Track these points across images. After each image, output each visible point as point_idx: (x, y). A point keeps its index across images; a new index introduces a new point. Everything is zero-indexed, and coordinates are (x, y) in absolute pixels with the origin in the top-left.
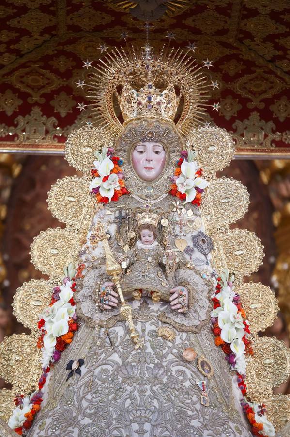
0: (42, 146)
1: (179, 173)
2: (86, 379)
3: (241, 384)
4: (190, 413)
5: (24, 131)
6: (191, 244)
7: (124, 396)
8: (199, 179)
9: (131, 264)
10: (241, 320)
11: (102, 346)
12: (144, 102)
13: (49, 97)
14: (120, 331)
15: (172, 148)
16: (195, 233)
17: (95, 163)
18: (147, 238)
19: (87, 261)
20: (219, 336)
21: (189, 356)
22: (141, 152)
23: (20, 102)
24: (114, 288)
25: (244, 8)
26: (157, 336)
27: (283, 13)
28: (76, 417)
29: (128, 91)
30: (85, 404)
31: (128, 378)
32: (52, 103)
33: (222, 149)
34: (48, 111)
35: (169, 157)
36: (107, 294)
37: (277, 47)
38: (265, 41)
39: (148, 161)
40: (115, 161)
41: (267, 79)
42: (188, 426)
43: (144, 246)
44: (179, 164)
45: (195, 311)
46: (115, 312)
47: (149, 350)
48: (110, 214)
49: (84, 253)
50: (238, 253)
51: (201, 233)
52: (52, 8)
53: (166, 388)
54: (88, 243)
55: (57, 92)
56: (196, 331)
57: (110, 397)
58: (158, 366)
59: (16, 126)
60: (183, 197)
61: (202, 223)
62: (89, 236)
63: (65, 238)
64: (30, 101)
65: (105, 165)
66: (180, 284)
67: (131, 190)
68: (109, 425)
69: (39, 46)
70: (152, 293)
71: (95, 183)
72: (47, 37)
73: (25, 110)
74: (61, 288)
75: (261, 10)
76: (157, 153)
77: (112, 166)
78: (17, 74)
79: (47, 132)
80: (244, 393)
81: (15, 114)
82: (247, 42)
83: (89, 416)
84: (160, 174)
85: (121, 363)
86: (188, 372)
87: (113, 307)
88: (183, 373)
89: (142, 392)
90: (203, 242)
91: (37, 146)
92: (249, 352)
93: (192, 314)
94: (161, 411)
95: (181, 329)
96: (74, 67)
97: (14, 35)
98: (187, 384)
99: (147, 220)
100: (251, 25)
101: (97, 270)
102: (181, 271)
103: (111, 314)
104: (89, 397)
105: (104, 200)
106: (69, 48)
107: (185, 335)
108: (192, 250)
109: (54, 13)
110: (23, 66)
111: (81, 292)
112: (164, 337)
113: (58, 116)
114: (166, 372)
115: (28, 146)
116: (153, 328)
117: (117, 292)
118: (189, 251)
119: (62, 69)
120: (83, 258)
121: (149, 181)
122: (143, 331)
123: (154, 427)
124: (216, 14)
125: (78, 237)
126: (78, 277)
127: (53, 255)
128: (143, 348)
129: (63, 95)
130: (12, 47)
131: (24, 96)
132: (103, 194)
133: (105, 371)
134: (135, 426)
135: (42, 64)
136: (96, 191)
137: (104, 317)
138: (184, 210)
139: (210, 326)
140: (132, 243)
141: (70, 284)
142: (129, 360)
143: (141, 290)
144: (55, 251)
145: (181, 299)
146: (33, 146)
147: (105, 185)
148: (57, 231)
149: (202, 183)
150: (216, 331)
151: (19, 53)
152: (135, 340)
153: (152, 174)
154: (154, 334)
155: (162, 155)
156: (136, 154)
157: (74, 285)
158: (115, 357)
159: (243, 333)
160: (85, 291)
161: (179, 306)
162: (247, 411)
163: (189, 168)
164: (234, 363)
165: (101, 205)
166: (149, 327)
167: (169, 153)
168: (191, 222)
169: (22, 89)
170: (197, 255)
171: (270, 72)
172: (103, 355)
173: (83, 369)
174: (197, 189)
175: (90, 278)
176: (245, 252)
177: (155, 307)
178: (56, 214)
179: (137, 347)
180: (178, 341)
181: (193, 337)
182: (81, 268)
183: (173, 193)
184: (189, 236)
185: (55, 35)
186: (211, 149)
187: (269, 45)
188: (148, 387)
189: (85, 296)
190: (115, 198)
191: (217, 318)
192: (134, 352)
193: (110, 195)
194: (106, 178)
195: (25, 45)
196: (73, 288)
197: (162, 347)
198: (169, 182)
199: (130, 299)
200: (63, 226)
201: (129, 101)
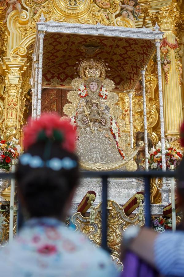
0: (57, 87)
1: (101, 90)
2: (80, 141)
3: (117, 144)
4: (108, 149)
5: (52, 83)
6: (105, 109)
7: (91, 145)
8: (106, 92)
9: (91, 113)
10: (117, 128)
11: (84, 133)
12: (93, 72)
13: (59, 74)
14: (88, 129)
15: (99, 84)
16: (106, 106)
17: (80, 87)
18: (95, 106)
19: (78, 112)
20: (112, 132)
21: (107, 136)
22: (92, 85)
23: (52, 75)
24: (87, 119)
25: (114, 52)
26: (98, 131)
27: (123, 54)
28: (79, 150)
29: (88, 69)
30: (81, 147)
31: (92, 141)
32: (60, 76)
33: (111, 85)
34: (59, 78)
35: (99, 86)
36: (85, 120)
37: (119, 63)
38: (116, 61)
39: (94, 87)
40: (85, 87)
41: (114, 72)
42: (107, 153)
43: (94, 108)
44: (101, 88)
45: (107, 125)
46: (87, 125)
47: (96, 134)
48: (84, 100)
49: (77, 110)
50: (116, 111)
51: (107, 106)
52: (66, 51)
53: (101, 143)
54: (78, 107)
55: (61, 73)
56: (107, 130)
57: (87, 145)
58: (99, 138)
59: (50, 81)
60: (102, 97)
61: (107, 104)
62: (78, 105)
63: (72, 106)
64: (54, 75)
65: (82, 88)
66: (103, 118)
67: (89, 94)
68: (88, 152)
69: (59, 61)
70: (97, 120)
71: (80, 92)
72: (62, 58)
73: (53, 77)
74: (71, 118)
75: (118, 53)
76: (96, 85)
77: (84, 88)
78: (52, 68)
79: (58, 83)
80: (118, 146)
81: (50, 78)
82: (112, 61)
83: (82, 150)
84: (96, 91)
85: (89, 137)
86: (107, 140)
87: (87, 123)
88: (105, 140)
89: (96, 144)
90: (107, 108)
91: (56, 87)
92: (119, 136)
93: (106, 126)
94: (101, 149)
95: (104, 129)
96: (67, 67)
97: (54, 57)
98: (106, 143)
99: (95, 102)
100: (114, 57)
101: (81, 114)
102: (103, 115)
103: (86, 125)
104: (82, 145)
105: (82, 97)
106: (67, 61)
107: (105, 131)
108: (105, 110)
109: (66, 52)
110: (54, 66)
111: (78, 120)
112: (100, 131)
113: (61, 79)
114: (101, 140)
115: (53, 86)
116: (97, 129)
117: (88, 119)
118: (104, 110)
119: (64, 67)
120: (77, 111)
121: (93, 92)
122: (95, 129)
123: (100, 152)
124: (106, 54)
125: (75, 106)
126: (76, 116)
127: (69, 110)
128: (95, 134)
129: (63, 74)
130: (53, 61)
131: (53, 74)
132: (82, 95)
133: (86, 139)
134: (95, 152)
135: (59, 65)
136: (80, 94)
137: (84, 126)
138: (103, 100)
139: (110, 129)
140: (90, 107)
141: (74, 118)
142: (92, 136)
143: (94, 119)
144: (70, 109)
145: (104, 122)
146: (55, 86)
147: (82, 93)
148: (70, 104)
149: (107, 93)
150: (111, 131)
151: (54, 62)
152: (93, 131)
153: (94, 90)
154: (97, 130)
155: (97, 86)
156: (90, 85)
157: (75, 118)
158: (88, 136)
159: (118, 131)
160: (78, 119)
161: (103, 123)
162: (119, 150)
163: (104, 89)
164: (116, 139)
165: (81, 98)
166: (96, 129)
167: (99, 85)
168: (104, 103)
169: (53, 72)
170: (106, 111)
171: (116, 70)
172: (84, 135)
173: (79, 139)
174: (106, 95)
175: (80, 116)
176: (118, 111)
177: (97, 124)
178: (69, 100)
179: (93, 133)
180: (103, 132)
181: (107, 131)
182: (77, 114)
183: (100, 95)
184: (104, 106)
185: (64, 58)
186: (109, 85)
187: (117, 62)
188: (97, 143)
189: (78, 121)
190: (85, 96)
191: (112, 127)
192: (92, 135)
193: (84, 95)
194: (83, 91)
195: (56, 60)
196: (75, 119)
197: (100, 133)
198: (98, 93)
199: (91, 121)
200: (71, 103)
201: (88, 72)
